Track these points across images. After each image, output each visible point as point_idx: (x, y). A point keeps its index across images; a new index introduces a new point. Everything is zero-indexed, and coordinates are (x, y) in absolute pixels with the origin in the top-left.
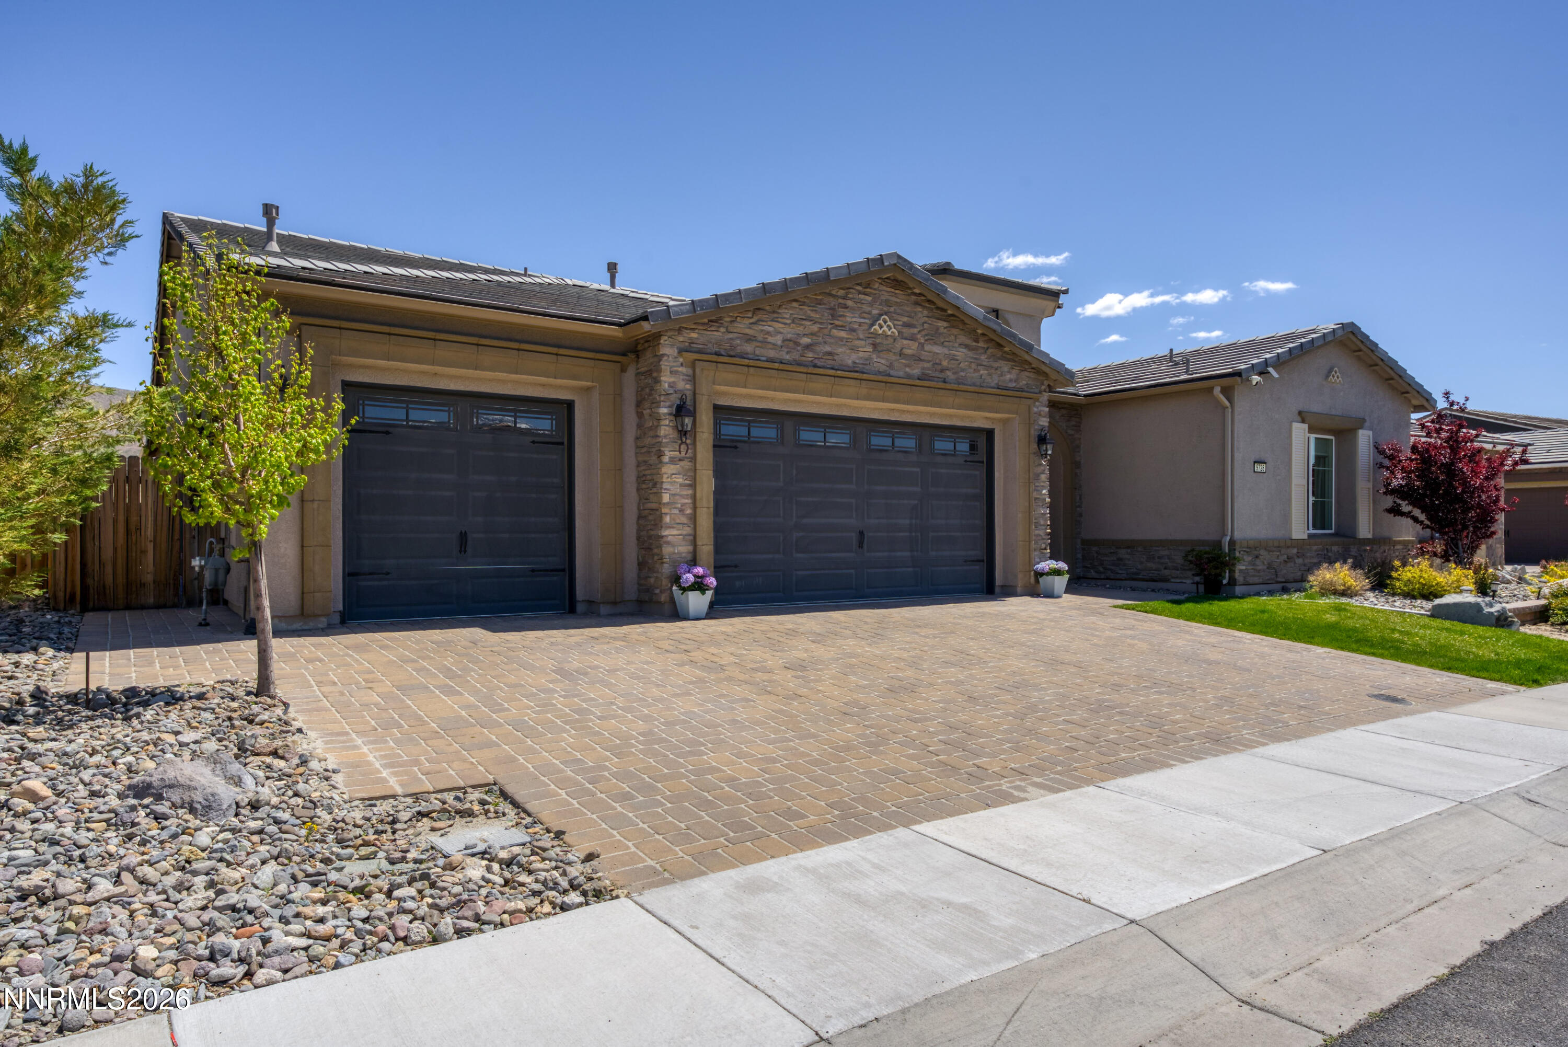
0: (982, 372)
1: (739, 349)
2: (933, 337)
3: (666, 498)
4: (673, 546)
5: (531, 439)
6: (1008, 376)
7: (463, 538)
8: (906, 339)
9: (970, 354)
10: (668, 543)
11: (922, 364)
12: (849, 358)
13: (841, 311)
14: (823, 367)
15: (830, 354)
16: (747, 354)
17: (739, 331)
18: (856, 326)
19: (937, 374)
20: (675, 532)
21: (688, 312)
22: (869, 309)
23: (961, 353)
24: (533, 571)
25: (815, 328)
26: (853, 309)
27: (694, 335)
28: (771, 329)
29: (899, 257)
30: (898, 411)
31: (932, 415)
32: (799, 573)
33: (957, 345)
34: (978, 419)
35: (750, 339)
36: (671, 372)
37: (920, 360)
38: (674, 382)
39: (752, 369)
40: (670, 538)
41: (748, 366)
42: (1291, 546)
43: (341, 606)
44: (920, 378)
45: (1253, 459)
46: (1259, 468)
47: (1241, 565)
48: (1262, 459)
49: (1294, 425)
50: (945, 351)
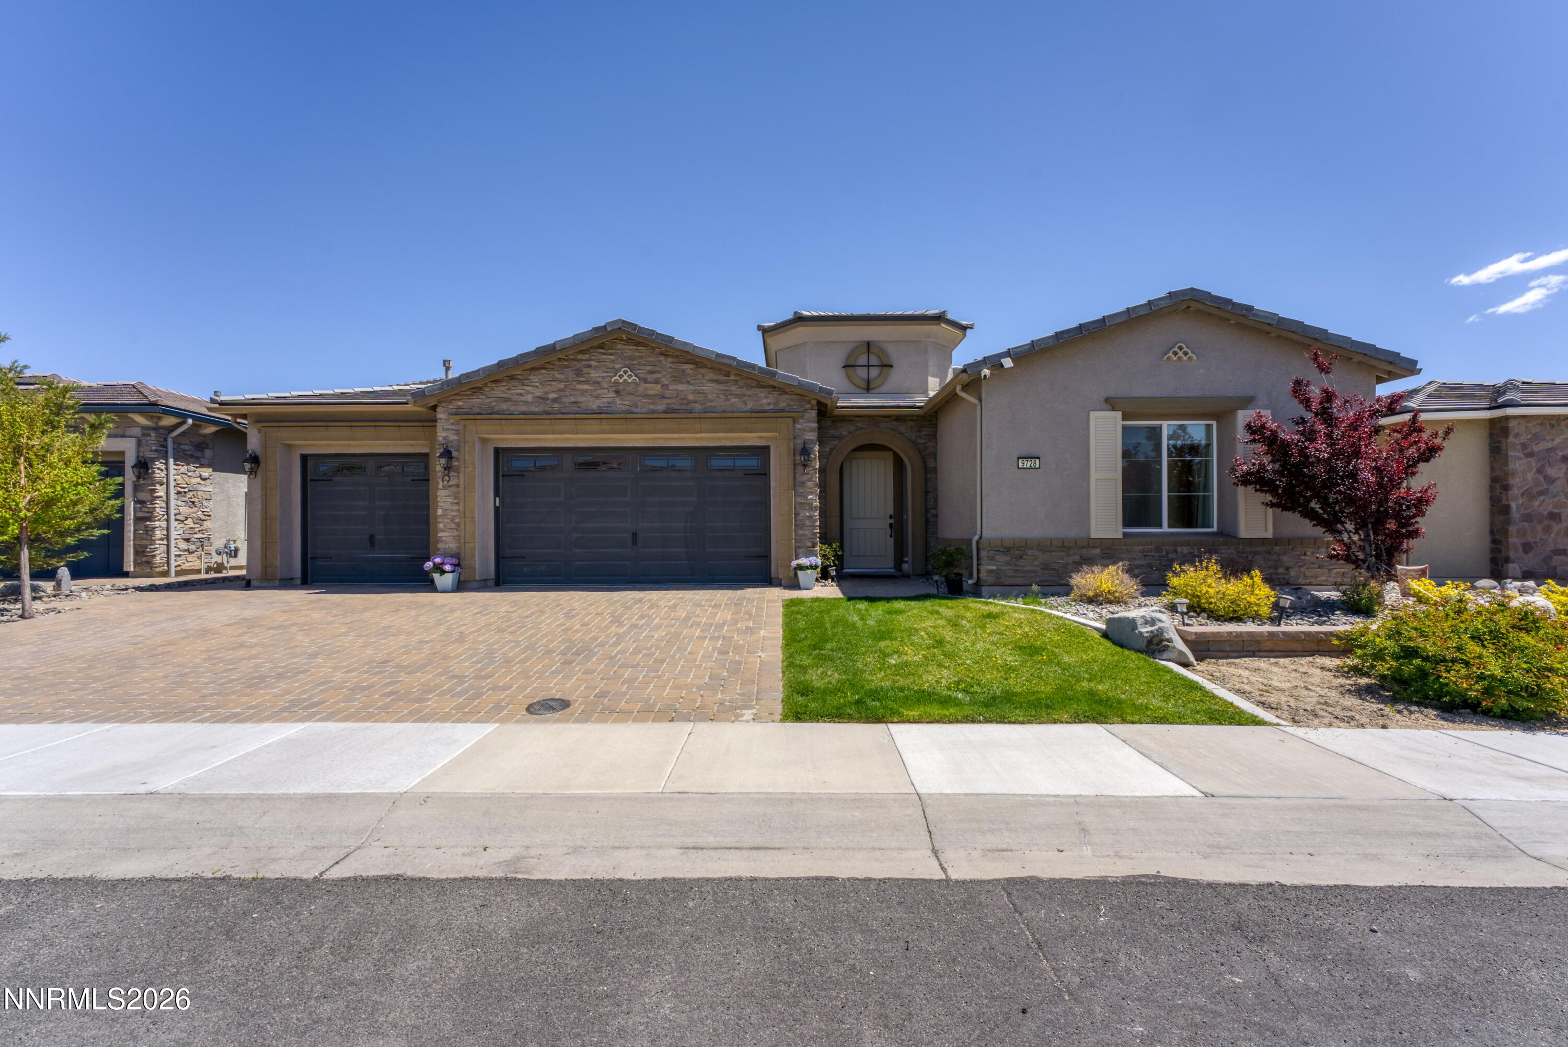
0: (733, 400)
1: (496, 409)
2: (678, 378)
3: (440, 512)
4: (446, 543)
5: (411, 478)
6: (765, 401)
7: (372, 538)
8: (650, 383)
9: (722, 387)
10: (442, 541)
11: (665, 401)
12: (594, 404)
13: (585, 370)
14: (569, 413)
15: (575, 403)
16: (502, 411)
17: (496, 396)
18: (600, 380)
19: (683, 407)
20: (446, 534)
21: (438, 389)
22: (613, 365)
23: (708, 387)
24: (413, 558)
25: (561, 386)
26: (596, 368)
27: (460, 403)
28: (521, 391)
29: (624, 322)
30: (662, 439)
31: (697, 439)
32: (577, 563)
33: (705, 381)
34: (752, 439)
35: (506, 400)
36: (443, 430)
37: (664, 397)
38: (447, 436)
39: (503, 422)
40: (443, 538)
41: (501, 419)
42: (1088, 546)
43: (299, 575)
44: (665, 412)
45: (1016, 455)
46: (1028, 464)
47: (990, 564)
48: (1034, 454)
49: (1093, 415)
50: (692, 388)
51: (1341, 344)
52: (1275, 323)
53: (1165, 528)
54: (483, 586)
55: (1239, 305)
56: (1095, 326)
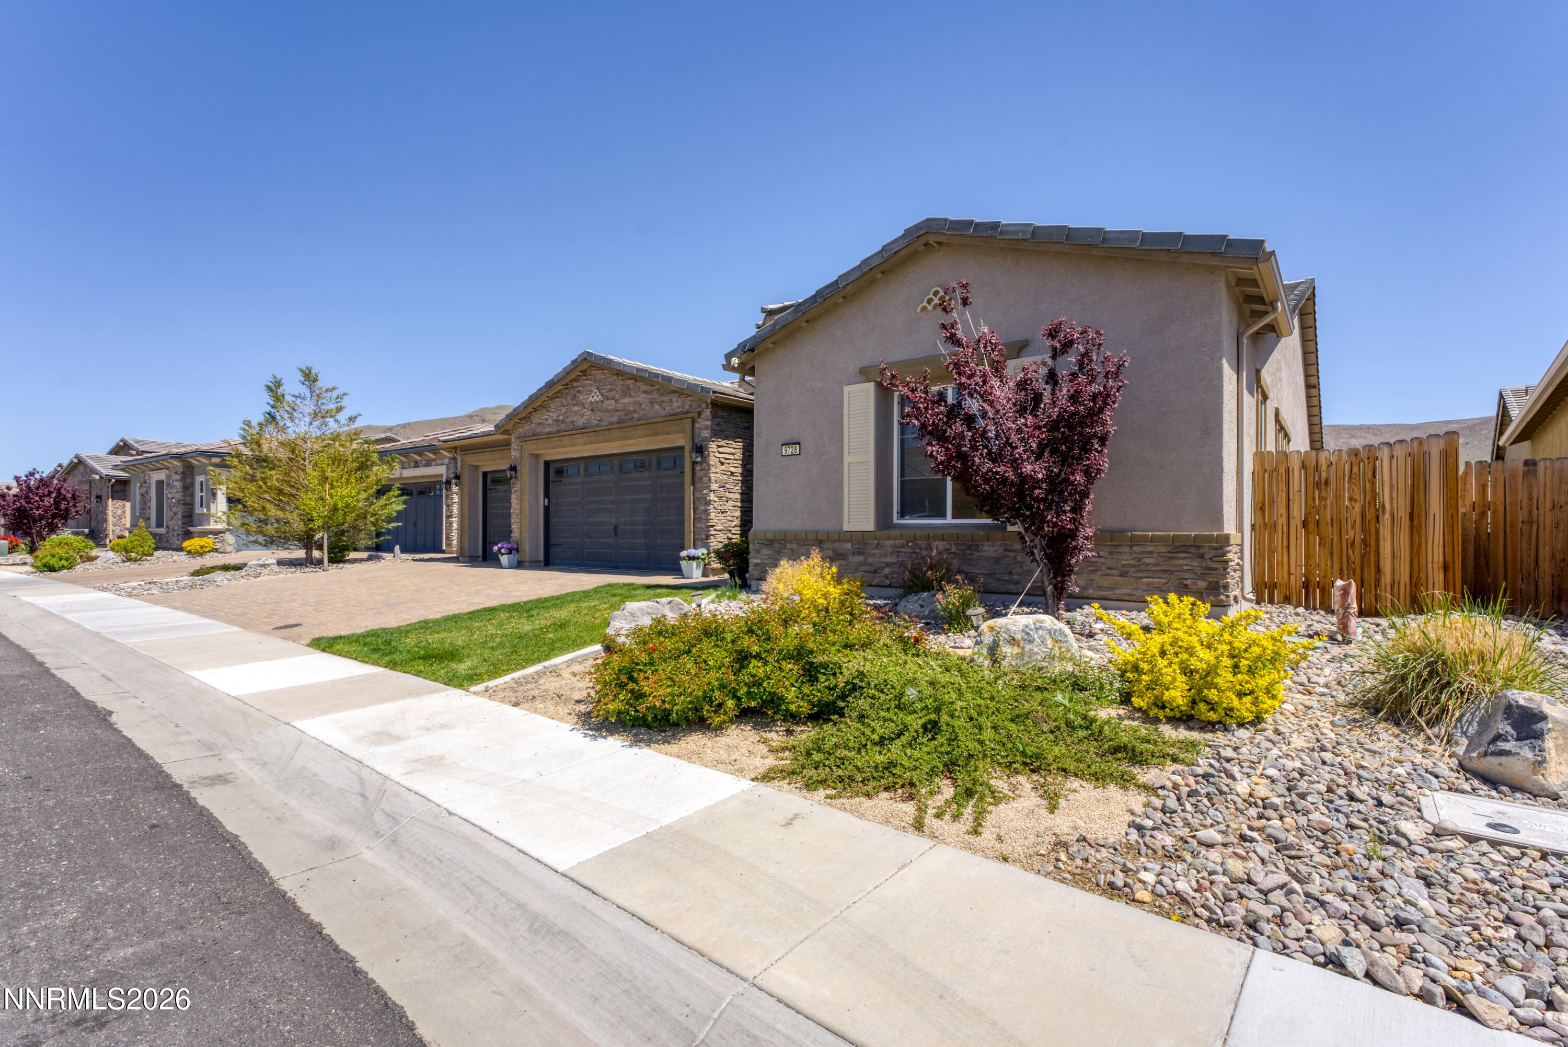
0: (657, 407)
1: (536, 431)
2: (626, 392)
3: (512, 510)
4: (515, 533)
6: (675, 405)
8: (610, 399)
9: (649, 397)
11: (617, 414)
12: (581, 422)
13: (576, 395)
14: (569, 431)
15: (572, 422)
16: (540, 433)
17: (533, 421)
18: (583, 401)
19: (627, 417)
20: (515, 526)
22: (588, 388)
23: (641, 398)
25: (565, 409)
26: (580, 392)
27: (520, 427)
28: (546, 416)
29: (588, 352)
33: (639, 393)
35: (540, 424)
36: (514, 450)
37: (617, 411)
38: (515, 454)
41: (539, 439)
42: (838, 540)
43: (480, 554)
44: (618, 423)
45: (781, 442)
46: (789, 450)
47: (756, 558)
48: (796, 440)
49: (847, 389)
50: (632, 400)
51: (1126, 244)
52: (1029, 236)
53: (949, 520)
54: (534, 565)
55: (983, 224)
56: (830, 290)
